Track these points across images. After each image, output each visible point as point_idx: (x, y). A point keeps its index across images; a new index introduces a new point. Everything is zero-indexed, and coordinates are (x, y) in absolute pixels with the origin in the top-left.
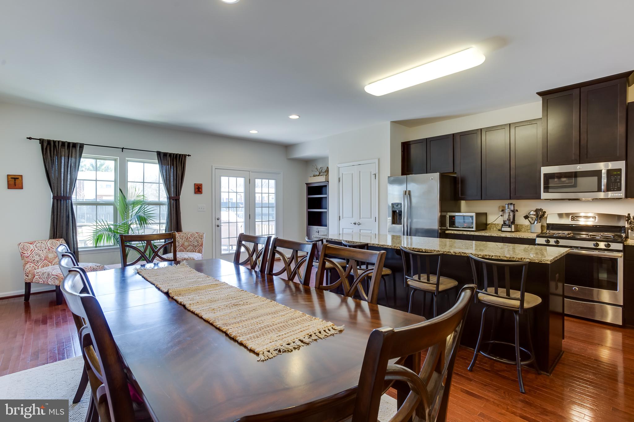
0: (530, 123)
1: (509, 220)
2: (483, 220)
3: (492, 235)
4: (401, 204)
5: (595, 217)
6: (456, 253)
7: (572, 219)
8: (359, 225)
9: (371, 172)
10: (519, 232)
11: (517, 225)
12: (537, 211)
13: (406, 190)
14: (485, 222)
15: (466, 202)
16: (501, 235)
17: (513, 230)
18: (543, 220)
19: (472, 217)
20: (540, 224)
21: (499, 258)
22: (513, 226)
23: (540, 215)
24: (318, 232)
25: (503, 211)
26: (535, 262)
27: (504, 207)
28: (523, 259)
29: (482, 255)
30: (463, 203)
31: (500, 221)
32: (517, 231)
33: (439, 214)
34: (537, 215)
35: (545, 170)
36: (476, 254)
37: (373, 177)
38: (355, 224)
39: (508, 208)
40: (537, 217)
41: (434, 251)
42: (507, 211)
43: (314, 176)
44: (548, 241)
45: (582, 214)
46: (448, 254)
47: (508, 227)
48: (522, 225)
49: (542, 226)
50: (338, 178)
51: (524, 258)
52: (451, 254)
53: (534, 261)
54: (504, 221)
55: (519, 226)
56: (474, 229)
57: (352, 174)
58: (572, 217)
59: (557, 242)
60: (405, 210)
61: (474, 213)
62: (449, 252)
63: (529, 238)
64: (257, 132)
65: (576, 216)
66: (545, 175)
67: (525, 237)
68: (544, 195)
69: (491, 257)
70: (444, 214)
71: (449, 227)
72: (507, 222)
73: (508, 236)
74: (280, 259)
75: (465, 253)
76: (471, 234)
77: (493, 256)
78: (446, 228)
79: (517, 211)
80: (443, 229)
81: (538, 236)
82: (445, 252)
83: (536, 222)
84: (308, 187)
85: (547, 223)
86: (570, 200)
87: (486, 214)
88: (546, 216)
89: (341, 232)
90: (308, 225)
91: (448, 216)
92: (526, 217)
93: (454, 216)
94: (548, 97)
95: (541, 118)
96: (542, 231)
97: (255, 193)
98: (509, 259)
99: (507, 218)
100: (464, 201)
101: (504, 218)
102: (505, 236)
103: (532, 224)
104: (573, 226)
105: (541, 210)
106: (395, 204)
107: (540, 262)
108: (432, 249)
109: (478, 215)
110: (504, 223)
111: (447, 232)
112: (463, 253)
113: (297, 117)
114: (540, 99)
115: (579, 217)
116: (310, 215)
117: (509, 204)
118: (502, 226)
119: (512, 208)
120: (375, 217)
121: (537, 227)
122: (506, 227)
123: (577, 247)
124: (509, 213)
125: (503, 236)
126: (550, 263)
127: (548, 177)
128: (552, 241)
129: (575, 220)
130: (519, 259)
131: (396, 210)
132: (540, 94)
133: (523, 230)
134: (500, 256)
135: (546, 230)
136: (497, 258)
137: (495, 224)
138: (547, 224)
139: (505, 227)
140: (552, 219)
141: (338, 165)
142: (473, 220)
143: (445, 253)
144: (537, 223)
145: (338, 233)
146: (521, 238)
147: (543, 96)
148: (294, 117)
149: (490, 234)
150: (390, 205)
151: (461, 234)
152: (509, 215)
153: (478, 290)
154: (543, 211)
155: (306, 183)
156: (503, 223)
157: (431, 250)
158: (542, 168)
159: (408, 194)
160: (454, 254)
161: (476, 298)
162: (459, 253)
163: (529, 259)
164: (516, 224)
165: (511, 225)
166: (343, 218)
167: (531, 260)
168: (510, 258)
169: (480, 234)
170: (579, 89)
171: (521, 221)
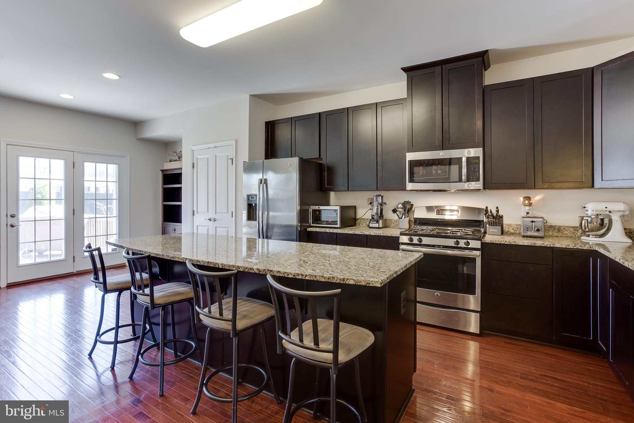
0: (396, 103)
1: (377, 214)
2: (351, 213)
3: (356, 233)
4: (256, 196)
5: (458, 211)
6: (260, 271)
7: (438, 213)
8: (215, 221)
9: (228, 157)
10: (388, 228)
11: (386, 220)
12: (404, 204)
13: (262, 178)
14: (354, 217)
15: (335, 193)
16: (365, 232)
17: (381, 226)
18: (411, 214)
19: (336, 211)
20: (407, 219)
21: (315, 279)
22: (381, 221)
23: (408, 208)
24: (175, 230)
25: (371, 203)
26: (360, 285)
27: (372, 199)
28: (345, 280)
29: (293, 274)
30: (332, 194)
31: (368, 216)
32: (385, 227)
33: (299, 208)
34: (404, 208)
35: (410, 156)
36: (286, 273)
37: (230, 161)
38: (210, 220)
39: (377, 200)
40: (405, 211)
41: (233, 267)
42: (375, 204)
43: (171, 161)
44: (411, 240)
45: (447, 208)
46: (250, 271)
47: (375, 222)
48: (391, 220)
49: (410, 221)
50: (192, 164)
51: (348, 279)
52: (253, 272)
53: (360, 283)
54: (372, 216)
55: (388, 221)
56: (338, 226)
57: (208, 159)
58: (437, 210)
59: (420, 240)
60: (260, 202)
61: (339, 207)
62: (251, 269)
63: (394, 236)
64: (72, 97)
65: (441, 210)
66: (411, 162)
67: (389, 235)
68: (410, 186)
69: (304, 276)
70: (305, 207)
71: (312, 224)
72: (375, 217)
73: (372, 234)
74: (125, 266)
75: (271, 271)
76: (333, 232)
77: (307, 276)
78: (309, 224)
79: (385, 204)
80: (304, 226)
81: (402, 234)
82: (247, 268)
83: (404, 216)
84: (164, 174)
85: (414, 217)
86: (434, 191)
87: (355, 207)
88: (413, 209)
89: (195, 231)
90: (164, 222)
91: (311, 210)
92: (394, 211)
93: (320, 211)
94: (412, 73)
95: (406, 98)
96: (410, 227)
97: (83, 181)
98: (328, 281)
99: (376, 212)
100: (334, 192)
101: (372, 212)
102: (369, 234)
103: (400, 218)
104: (439, 220)
105: (408, 202)
106: (251, 196)
107: (368, 285)
108: (231, 264)
109: (343, 208)
110: (373, 218)
111: (309, 229)
112: (268, 270)
113: (117, 78)
114: (404, 75)
115: (444, 211)
116: (166, 208)
117: (377, 196)
118: (370, 221)
119: (380, 201)
120: (232, 212)
121: (405, 223)
122: (374, 222)
123: (439, 246)
124: (378, 206)
125: (367, 234)
126: (380, 286)
127: (414, 164)
128: (415, 240)
129: (440, 213)
130: (340, 280)
131: (251, 203)
132: (405, 70)
133: (392, 225)
134: (315, 276)
135: (413, 225)
136: (312, 279)
137: (364, 219)
138: (415, 219)
139: (372, 222)
140: (420, 213)
141: (192, 148)
142: (337, 214)
143: (247, 270)
144: (405, 218)
145: (192, 232)
146: (386, 236)
147: (408, 73)
148: (111, 76)
149: (353, 232)
150: (246, 197)
151: (323, 232)
152: (377, 209)
153: (281, 332)
154: (411, 204)
155: (161, 170)
156: (371, 218)
157: (229, 266)
158: (407, 154)
159: (264, 182)
160: (257, 272)
161: (279, 346)
162: (264, 270)
163: (354, 280)
164: (384, 219)
165: (379, 220)
166: (197, 213)
167: (355, 281)
168: (329, 279)
169: (343, 232)
170: (441, 66)
171: (389, 215)
